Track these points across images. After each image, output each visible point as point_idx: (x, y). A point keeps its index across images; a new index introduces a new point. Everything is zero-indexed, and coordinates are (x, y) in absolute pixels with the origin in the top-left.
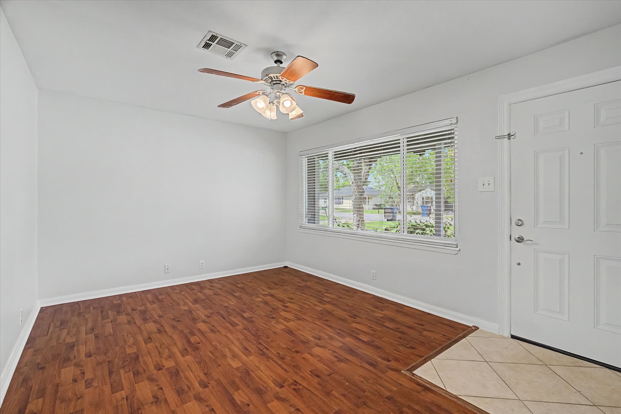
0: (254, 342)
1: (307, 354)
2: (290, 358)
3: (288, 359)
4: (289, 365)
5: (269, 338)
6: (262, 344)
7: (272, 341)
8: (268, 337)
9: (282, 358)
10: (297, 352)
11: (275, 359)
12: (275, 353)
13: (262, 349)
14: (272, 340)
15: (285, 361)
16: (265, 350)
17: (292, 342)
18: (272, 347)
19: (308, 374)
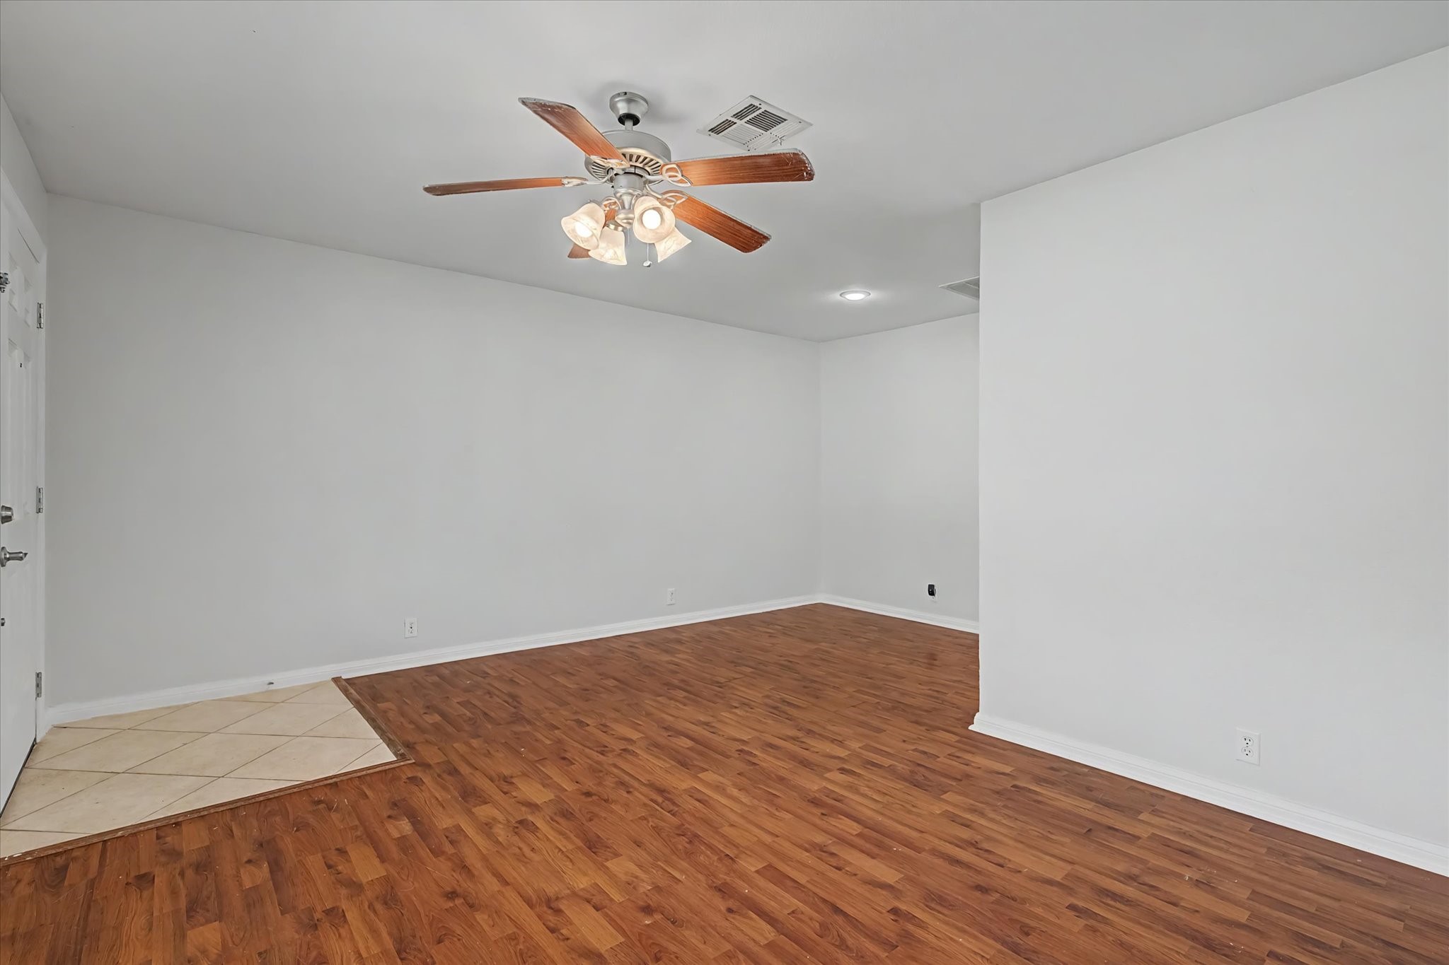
0: (689, 818)
1: (567, 789)
2: (607, 783)
3: (610, 781)
4: (609, 773)
5: (653, 828)
6: (669, 812)
7: (644, 818)
8: (656, 829)
9: (622, 783)
10: (588, 794)
11: (636, 784)
12: (637, 794)
13: (667, 802)
14: (645, 822)
15: (617, 779)
16: (660, 799)
17: (597, 815)
18: (645, 805)
19: (578, 762)
